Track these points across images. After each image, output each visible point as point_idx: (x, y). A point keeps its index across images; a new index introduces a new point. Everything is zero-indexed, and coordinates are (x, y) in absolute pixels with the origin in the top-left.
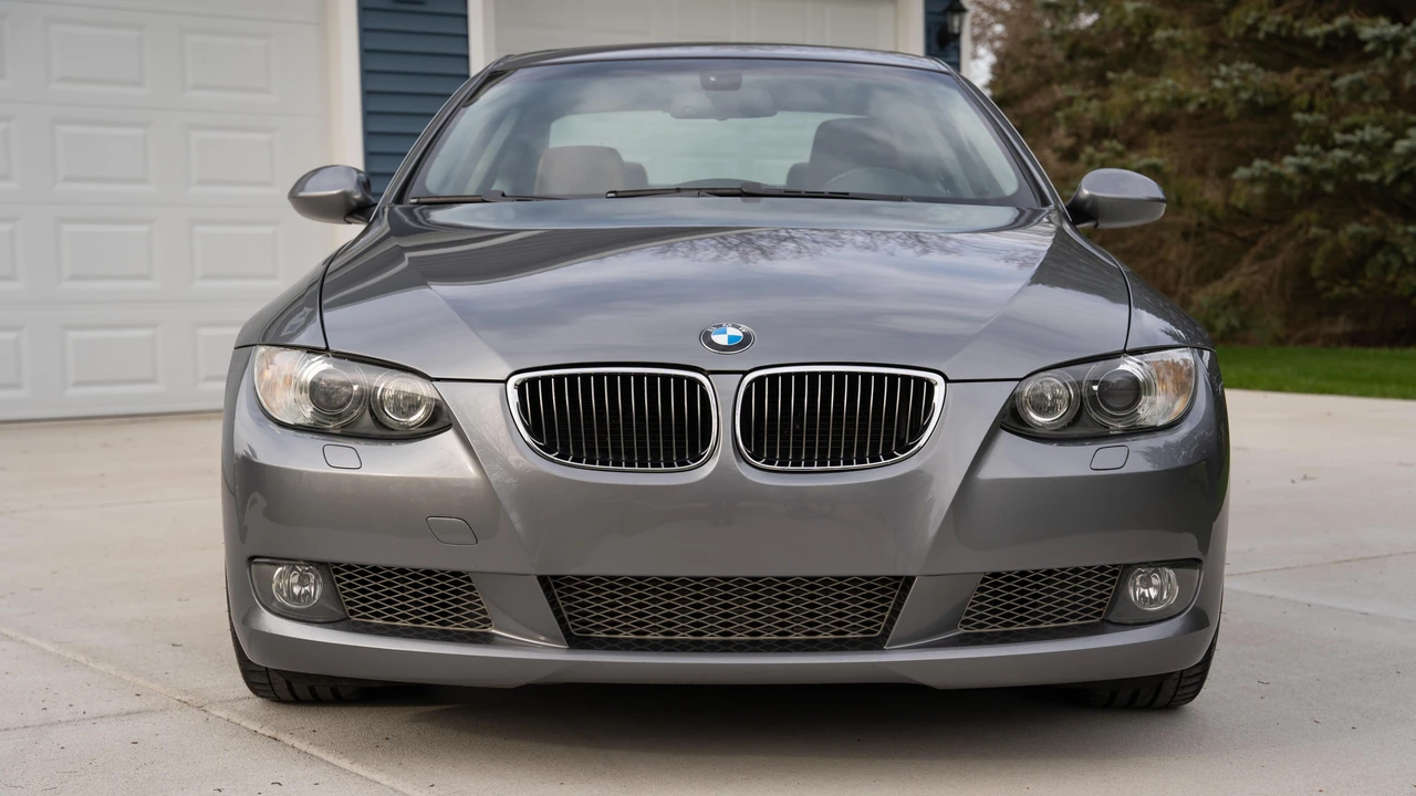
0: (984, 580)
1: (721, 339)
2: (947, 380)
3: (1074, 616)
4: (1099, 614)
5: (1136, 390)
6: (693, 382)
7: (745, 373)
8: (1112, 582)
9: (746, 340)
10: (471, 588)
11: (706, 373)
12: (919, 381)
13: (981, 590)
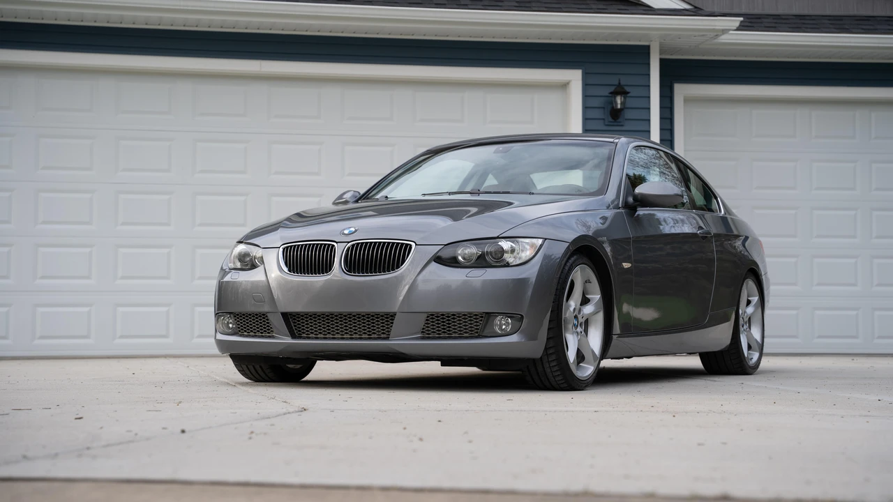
0: (428, 317)
1: (346, 232)
2: (416, 245)
3: (466, 333)
4: (477, 332)
5: (502, 251)
6: (333, 246)
7: (349, 242)
8: (481, 320)
9: (356, 231)
10: (268, 320)
11: (337, 243)
12: (407, 245)
13: (427, 320)
